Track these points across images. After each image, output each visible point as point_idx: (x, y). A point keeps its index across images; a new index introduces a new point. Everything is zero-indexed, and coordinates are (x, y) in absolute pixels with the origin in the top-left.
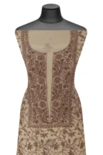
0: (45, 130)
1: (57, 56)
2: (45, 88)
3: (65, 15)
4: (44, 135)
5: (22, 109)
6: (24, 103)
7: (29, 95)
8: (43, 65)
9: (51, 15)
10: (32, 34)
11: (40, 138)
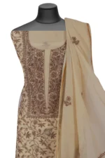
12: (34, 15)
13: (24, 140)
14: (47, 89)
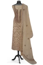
0: (18, 23)
1: (20, 10)
2: (18, 16)
3: (22, 3)
4: (18, 24)
5: (14, 20)
6: (14, 19)
7: (15, 17)
8: (18, 12)
9: (19, 3)
10: (16, 6)
11: (17, 25)
12: (16, 3)
13: (14, 27)
14: (19, 17)
